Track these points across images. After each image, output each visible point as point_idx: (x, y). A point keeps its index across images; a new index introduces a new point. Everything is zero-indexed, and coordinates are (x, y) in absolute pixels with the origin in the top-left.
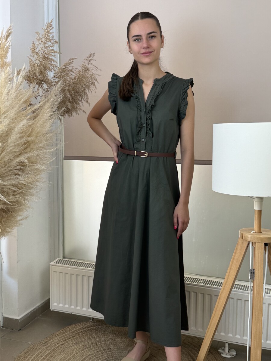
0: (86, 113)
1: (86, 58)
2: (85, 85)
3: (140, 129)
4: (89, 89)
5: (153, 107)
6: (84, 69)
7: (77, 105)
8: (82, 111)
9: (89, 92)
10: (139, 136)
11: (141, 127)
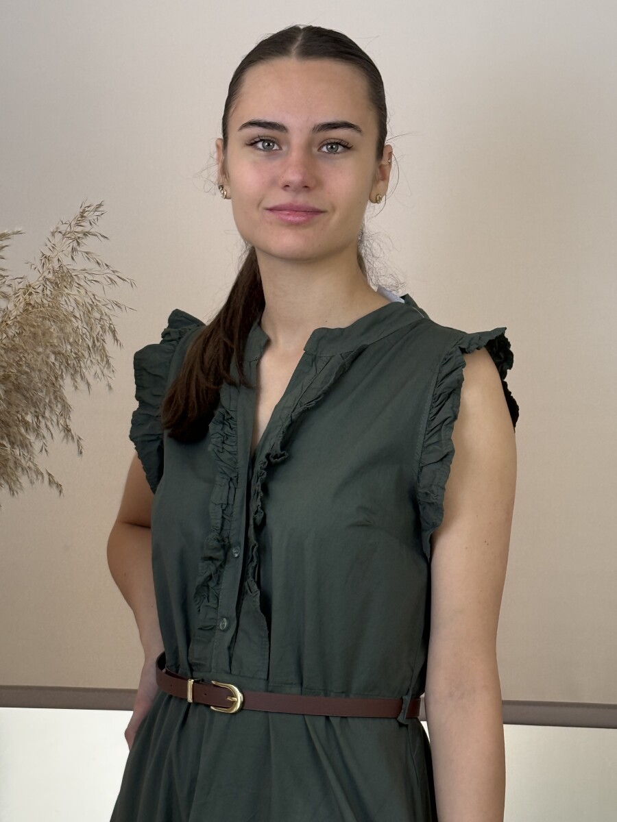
0: (59, 486)
1: (63, 228)
2: (57, 354)
3: (213, 568)
4: (76, 372)
6: (50, 276)
7: (17, 451)
8: (40, 477)
9: (76, 388)
10: (209, 604)
11: (217, 560)
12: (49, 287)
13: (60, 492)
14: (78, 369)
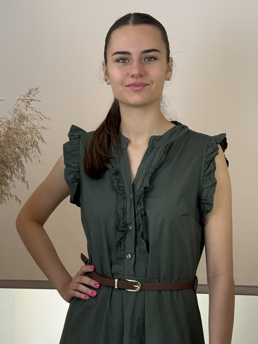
0: (19, 201)
1: (22, 98)
2: (19, 148)
3: (122, 234)
4: (27, 156)
5: (147, 191)
6: (17, 117)
7: (3, 187)
8: (12, 197)
9: (26, 161)
10: (121, 249)
11: (124, 231)
12: (17, 121)
13: (20, 203)
14: (27, 154)
